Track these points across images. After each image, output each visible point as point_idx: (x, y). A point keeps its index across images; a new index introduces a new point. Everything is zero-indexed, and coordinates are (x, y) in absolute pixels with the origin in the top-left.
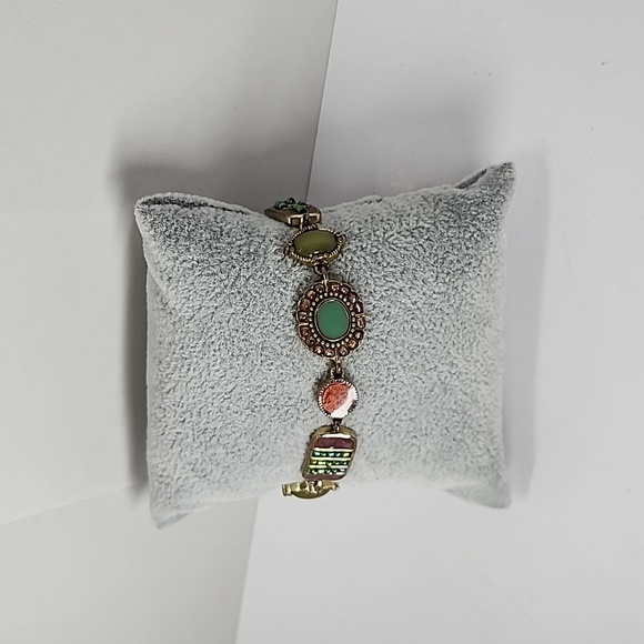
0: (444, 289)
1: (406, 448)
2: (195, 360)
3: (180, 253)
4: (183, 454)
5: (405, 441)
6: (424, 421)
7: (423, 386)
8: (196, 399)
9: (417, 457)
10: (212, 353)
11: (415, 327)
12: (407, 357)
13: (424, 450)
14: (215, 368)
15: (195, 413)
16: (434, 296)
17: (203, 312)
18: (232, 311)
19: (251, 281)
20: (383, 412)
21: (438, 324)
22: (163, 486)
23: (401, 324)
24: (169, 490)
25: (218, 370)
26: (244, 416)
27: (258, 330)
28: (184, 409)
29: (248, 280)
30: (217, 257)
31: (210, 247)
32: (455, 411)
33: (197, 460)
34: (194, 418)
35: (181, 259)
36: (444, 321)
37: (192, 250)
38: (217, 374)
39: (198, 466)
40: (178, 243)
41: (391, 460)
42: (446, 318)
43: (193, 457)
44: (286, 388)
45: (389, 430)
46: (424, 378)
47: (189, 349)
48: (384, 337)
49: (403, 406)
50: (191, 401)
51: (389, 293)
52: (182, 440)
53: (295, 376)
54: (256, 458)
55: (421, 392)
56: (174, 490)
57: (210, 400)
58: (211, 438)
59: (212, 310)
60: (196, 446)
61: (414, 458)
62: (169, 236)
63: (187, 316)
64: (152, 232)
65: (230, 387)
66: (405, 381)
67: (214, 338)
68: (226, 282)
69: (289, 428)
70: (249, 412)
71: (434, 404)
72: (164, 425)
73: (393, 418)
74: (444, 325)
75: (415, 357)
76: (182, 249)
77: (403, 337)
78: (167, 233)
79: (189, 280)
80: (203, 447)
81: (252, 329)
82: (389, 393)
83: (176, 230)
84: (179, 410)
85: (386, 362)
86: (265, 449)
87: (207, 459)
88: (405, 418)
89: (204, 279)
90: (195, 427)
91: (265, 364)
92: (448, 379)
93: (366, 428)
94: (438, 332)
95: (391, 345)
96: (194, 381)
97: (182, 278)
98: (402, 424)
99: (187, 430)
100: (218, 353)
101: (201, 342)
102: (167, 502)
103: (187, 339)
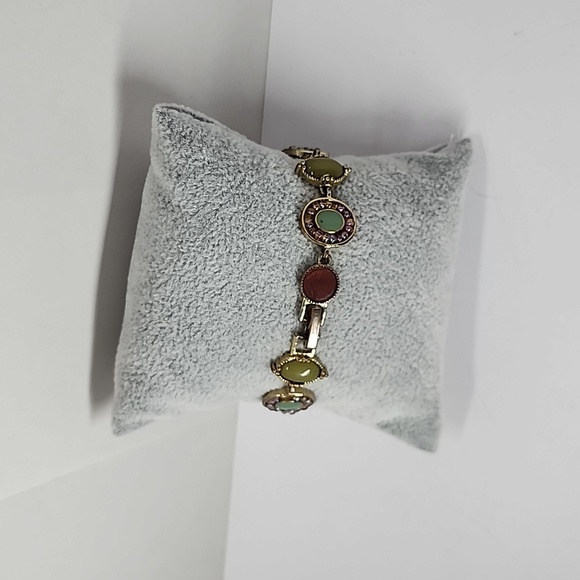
0: (419, 225)
1: (369, 367)
2: (193, 254)
3: (194, 153)
4: (163, 349)
5: (370, 360)
6: (389, 343)
7: (393, 308)
8: (187, 294)
9: (377, 378)
10: (211, 247)
11: (393, 253)
12: (383, 279)
13: (383, 373)
14: (213, 263)
15: (184, 308)
16: (411, 229)
17: (208, 209)
18: (235, 209)
19: (255, 186)
20: (355, 328)
21: (412, 254)
22: (134, 385)
23: (381, 248)
24: (140, 388)
25: (214, 265)
26: (231, 313)
27: (256, 231)
28: (173, 304)
29: (252, 185)
30: (225, 162)
31: (219, 152)
32: (415, 339)
33: (177, 355)
34: (182, 312)
35: (193, 158)
36: (417, 253)
37: (204, 151)
38: (212, 268)
39: (176, 362)
40: (192, 144)
41: (353, 378)
42: (419, 251)
43: (174, 353)
44: (274, 291)
45: (358, 346)
46: (395, 302)
47: (188, 244)
48: (366, 257)
49: (374, 324)
50: (182, 295)
51: (373, 219)
52: (165, 334)
53: (283, 279)
54: (233, 359)
55: (391, 313)
56: (146, 388)
57: (201, 295)
58: (196, 333)
59: (217, 207)
60: (179, 340)
61: (373, 379)
62: (184, 137)
63: (191, 211)
64: (169, 132)
65: (223, 283)
66: (379, 302)
67: (214, 233)
68: (233, 183)
69: (269, 331)
70: (236, 310)
71: (400, 328)
72: (148, 320)
73: (364, 334)
74: (416, 256)
75: (390, 280)
76: (196, 149)
77: (381, 260)
78: (183, 134)
79: (198, 178)
80: (186, 343)
81: (251, 229)
82: (363, 309)
83: (191, 132)
84: (168, 304)
85: (365, 280)
86: (243, 350)
87: (187, 355)
88: (374, 336)
89: (213, 178)
90: (182, 322)
91: (259, 263)
92: (414, 307)
93: (338, 342)
94: (411, 262)
95: (371, 266)
96: (188, 275)
97: (192, 175)
98: (370, 342)
99: (173, 325)
100: (216, 249)
101: (201, 237)
102: (137, 401)
103: (187, 234)
